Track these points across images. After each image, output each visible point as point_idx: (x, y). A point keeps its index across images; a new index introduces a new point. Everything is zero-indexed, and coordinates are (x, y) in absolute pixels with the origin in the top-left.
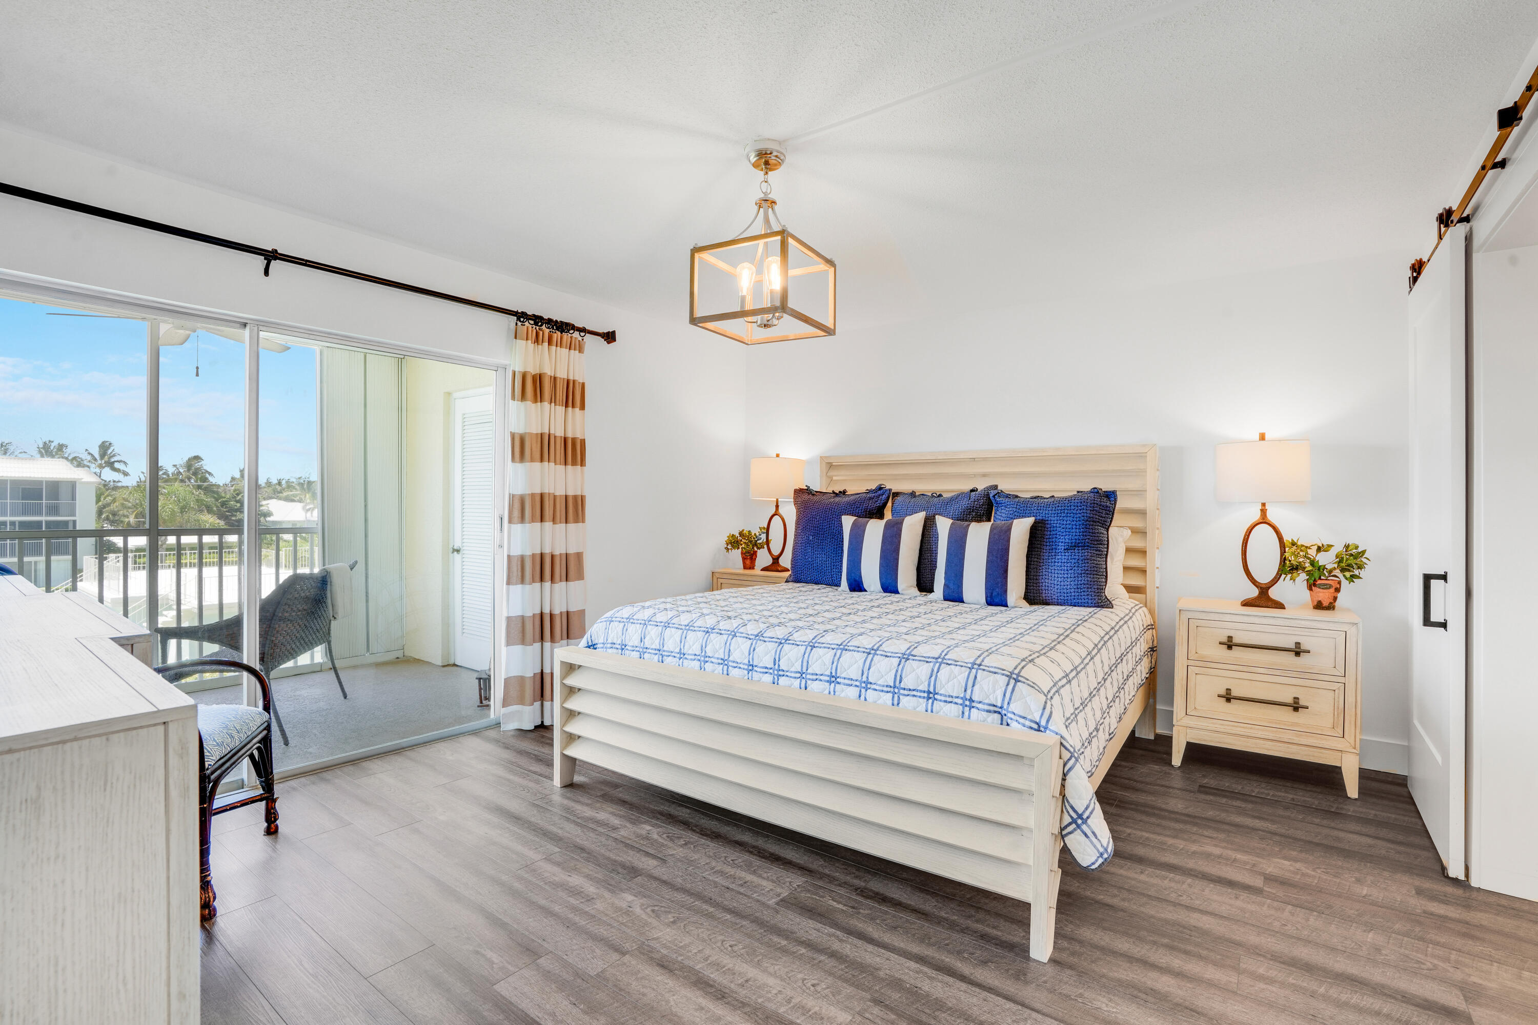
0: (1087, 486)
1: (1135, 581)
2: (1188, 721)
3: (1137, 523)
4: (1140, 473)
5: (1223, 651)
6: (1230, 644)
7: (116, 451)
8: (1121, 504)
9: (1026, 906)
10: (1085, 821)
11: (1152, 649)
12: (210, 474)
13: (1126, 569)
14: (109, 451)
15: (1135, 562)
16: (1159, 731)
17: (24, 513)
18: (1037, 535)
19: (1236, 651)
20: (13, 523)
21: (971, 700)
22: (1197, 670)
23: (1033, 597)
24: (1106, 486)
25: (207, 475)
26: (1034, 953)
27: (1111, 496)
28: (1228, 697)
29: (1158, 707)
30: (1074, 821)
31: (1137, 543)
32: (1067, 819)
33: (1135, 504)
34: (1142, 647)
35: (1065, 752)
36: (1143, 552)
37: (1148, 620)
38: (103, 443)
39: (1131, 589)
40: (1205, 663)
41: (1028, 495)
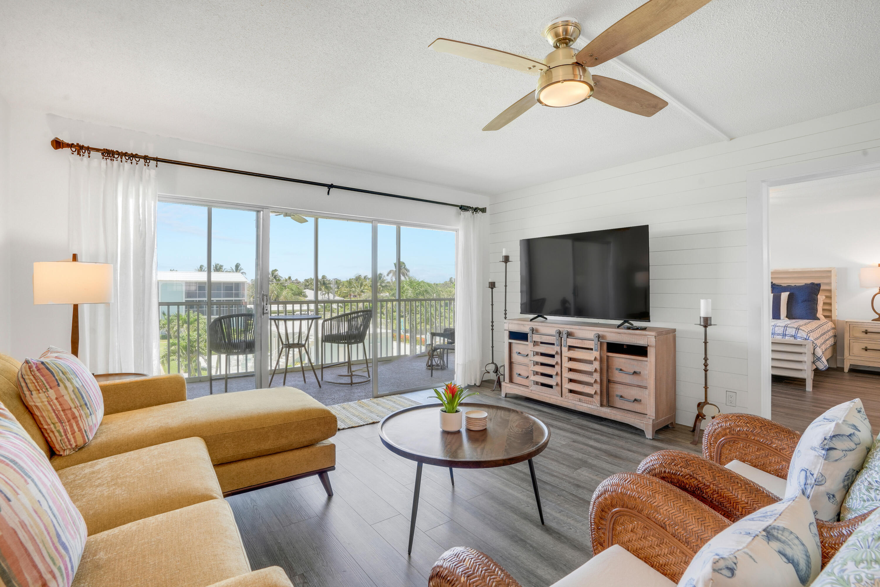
0: (809, 281)
1: (827, 314)
2: (850, 357)
3: (828, 294)
4: (830, 277)
5: (864, 335)
6: (866, 332)
7: (242, 268)
8: (822, 287)
9: (805, 379)
10: (820, 359)
11: (835, 336)
12: (281, 277)
13: (823, 310)
14: (239, 268)
15: (827, 307)
16: (838, 366)
17: (226, 297)
18: (790, 298)
19: (869, 335)
20: (223, 301)
21: (785, 334)
22: (854, 341)
23: (790, 316)
24: (816, 281)
25: (280, 278)
26: (807, 389)
27: (819, 285)
28: (866, 349)
29: (838, 357)
30: (817, 359)
31: (828, 301)
32: (815, 359)
33: (827, 288)
34: (831, 334)
35: (814, 344)
36: (830, 304)
37: (833, 326)
38: (237, 264)
39: (826, 317)
40: (857, 338)
41: (786, 285)
